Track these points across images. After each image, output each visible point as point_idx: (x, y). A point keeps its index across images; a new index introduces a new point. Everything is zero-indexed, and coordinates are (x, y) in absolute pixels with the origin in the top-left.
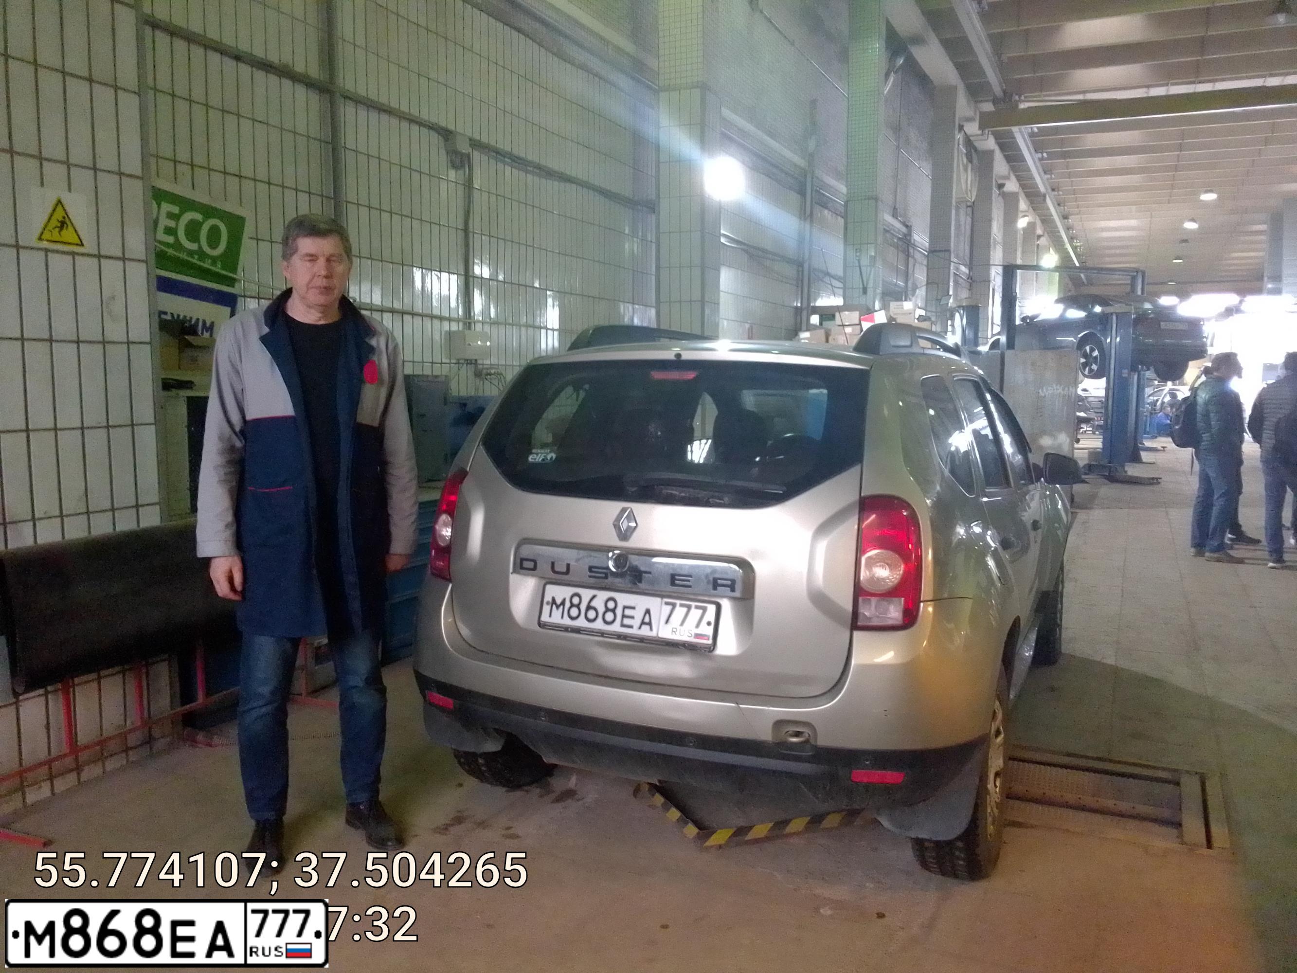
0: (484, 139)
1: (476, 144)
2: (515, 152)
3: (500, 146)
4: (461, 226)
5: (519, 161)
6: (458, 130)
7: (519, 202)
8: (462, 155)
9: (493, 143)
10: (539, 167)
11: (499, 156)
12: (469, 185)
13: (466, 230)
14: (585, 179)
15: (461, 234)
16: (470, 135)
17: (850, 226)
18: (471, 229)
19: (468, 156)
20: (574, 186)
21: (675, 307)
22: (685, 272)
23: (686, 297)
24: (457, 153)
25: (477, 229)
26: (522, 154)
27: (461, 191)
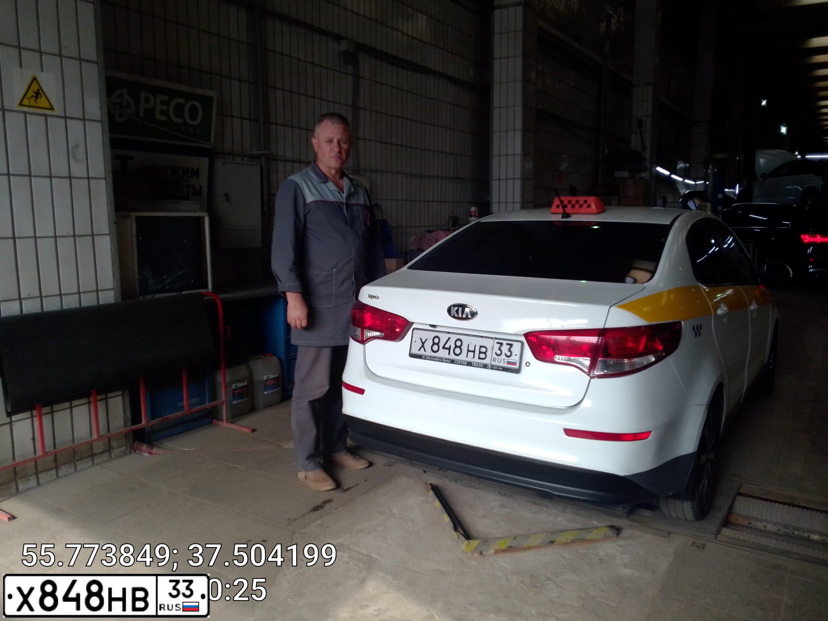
1: (360, 47)
2: (389, 52)
3: (378, 47)
4: (350, 103)
5: (392, 58)
6: (348, 36)
8: (350, 53)
9: (373, 45)
10: (406, 62)
11: (377, 55)
12: (357, 77)
14: (441, 70)
15: (350, 109)
16: (356, 40)
17: (635, 105)
18: (357, 105)
19: (355, 54)
20: (432, 76)
21: (503, 159)
22: (511, 134)
23: (510, 152)
24: (347, 53)
25: (361, 105)
26: (395, 54)
27: (350, 79)
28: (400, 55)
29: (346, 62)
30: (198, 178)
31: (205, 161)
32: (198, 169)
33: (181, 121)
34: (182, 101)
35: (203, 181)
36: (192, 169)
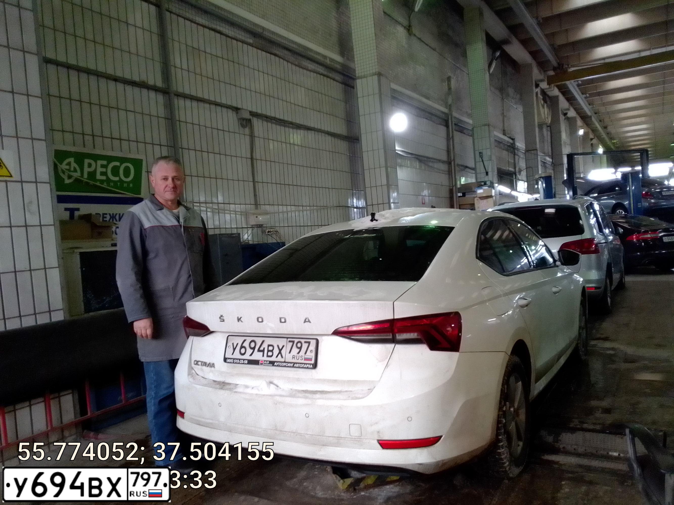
0: (259, 111)
1: (254, 114)
2: (277, 116)
3: (268, 114)
4: (249, 156)
5: (279, 121)
6: (244, 108)
7: (281, 142)
8: (246, 119)
9: (264, 113)
10: (291, 123)
11: (268, 119)
12: (252, 136)
13: (252, 159)
14: (319, 128)
15: (249, 161)
16: (250, 109)
17: (476, 141)
18: (254, 157)
19: (250, 120)
20: (313, 132)
21: (374, 189)
22: (378, 170)
24: (243, 119)
25: (258, 157)
26: (282, 118)
27: (248, 139)
28: (286, 119)
29: (243, 126)
33: (117, 179)
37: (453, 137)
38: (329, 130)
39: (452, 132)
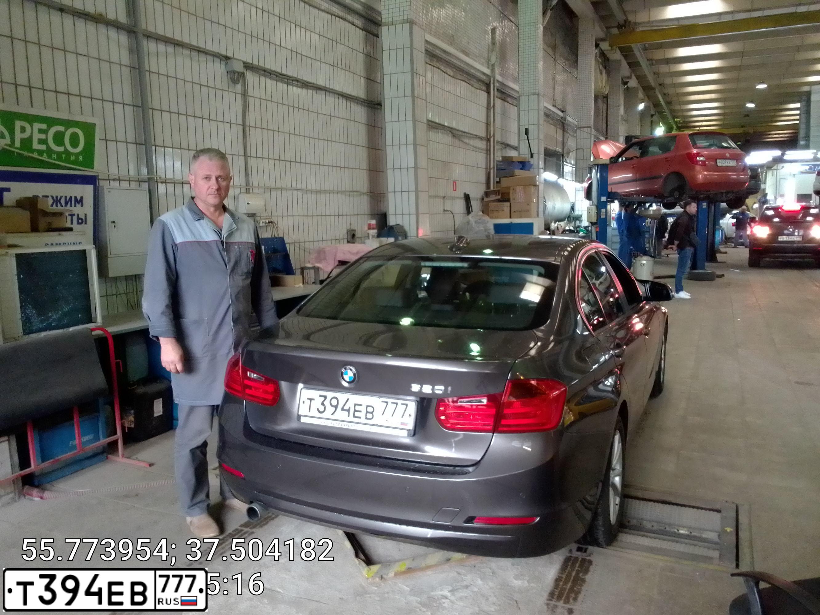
0: (255, 63)
1: (248, 66)
2: (279, 70)
3: (267, 66)
4: (240, 121)
5: (281, 76)
6: (235, 57)
7: (283, 104)
8: (238, 73)
9: (262, 64)
10: (296, 80)
11: (266, 74)
12: (245, 95)
13: (244, 125)
14: (332, 87)
15: (240, 128)
16: (244, 60)
17: (522, 113)
18: (247, 124)
19: (243, 73)
20: (323, 92)
21: (397, 172)
22: (403, 148)
23: (404, 165)
24: (234, 72)
25: (252, 124)
26: (284, 72)
27: (239, 98)
28: (290, 74)
29: (235, 82)
30: (82, 206)
31: (90, 188)
32: (82, 198)
33: (61, 149)
34: (61, 128)
35: (87, 209)
36: (76, 198)
37: (494, 106)
38: (344, 91)
39: (494, 100)
